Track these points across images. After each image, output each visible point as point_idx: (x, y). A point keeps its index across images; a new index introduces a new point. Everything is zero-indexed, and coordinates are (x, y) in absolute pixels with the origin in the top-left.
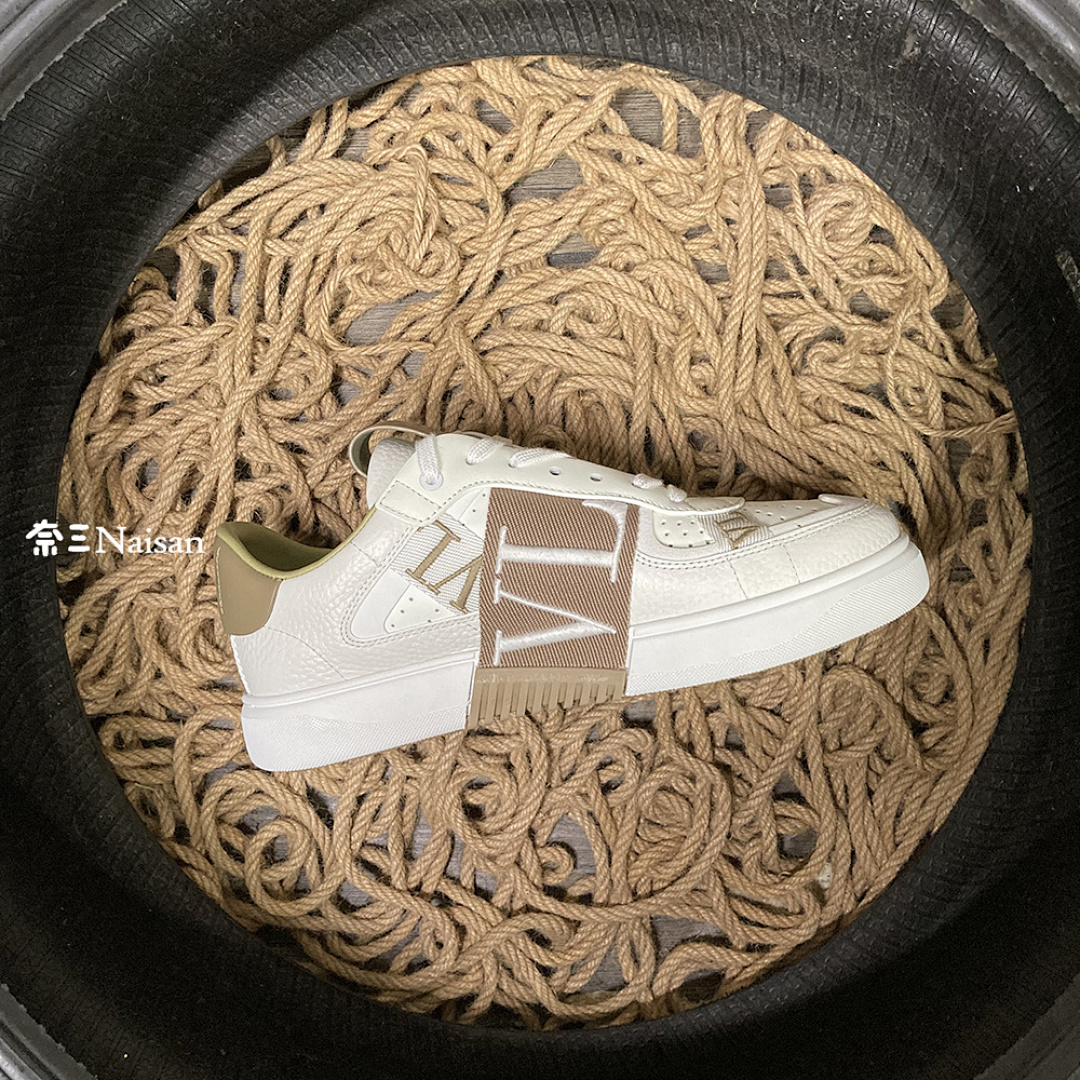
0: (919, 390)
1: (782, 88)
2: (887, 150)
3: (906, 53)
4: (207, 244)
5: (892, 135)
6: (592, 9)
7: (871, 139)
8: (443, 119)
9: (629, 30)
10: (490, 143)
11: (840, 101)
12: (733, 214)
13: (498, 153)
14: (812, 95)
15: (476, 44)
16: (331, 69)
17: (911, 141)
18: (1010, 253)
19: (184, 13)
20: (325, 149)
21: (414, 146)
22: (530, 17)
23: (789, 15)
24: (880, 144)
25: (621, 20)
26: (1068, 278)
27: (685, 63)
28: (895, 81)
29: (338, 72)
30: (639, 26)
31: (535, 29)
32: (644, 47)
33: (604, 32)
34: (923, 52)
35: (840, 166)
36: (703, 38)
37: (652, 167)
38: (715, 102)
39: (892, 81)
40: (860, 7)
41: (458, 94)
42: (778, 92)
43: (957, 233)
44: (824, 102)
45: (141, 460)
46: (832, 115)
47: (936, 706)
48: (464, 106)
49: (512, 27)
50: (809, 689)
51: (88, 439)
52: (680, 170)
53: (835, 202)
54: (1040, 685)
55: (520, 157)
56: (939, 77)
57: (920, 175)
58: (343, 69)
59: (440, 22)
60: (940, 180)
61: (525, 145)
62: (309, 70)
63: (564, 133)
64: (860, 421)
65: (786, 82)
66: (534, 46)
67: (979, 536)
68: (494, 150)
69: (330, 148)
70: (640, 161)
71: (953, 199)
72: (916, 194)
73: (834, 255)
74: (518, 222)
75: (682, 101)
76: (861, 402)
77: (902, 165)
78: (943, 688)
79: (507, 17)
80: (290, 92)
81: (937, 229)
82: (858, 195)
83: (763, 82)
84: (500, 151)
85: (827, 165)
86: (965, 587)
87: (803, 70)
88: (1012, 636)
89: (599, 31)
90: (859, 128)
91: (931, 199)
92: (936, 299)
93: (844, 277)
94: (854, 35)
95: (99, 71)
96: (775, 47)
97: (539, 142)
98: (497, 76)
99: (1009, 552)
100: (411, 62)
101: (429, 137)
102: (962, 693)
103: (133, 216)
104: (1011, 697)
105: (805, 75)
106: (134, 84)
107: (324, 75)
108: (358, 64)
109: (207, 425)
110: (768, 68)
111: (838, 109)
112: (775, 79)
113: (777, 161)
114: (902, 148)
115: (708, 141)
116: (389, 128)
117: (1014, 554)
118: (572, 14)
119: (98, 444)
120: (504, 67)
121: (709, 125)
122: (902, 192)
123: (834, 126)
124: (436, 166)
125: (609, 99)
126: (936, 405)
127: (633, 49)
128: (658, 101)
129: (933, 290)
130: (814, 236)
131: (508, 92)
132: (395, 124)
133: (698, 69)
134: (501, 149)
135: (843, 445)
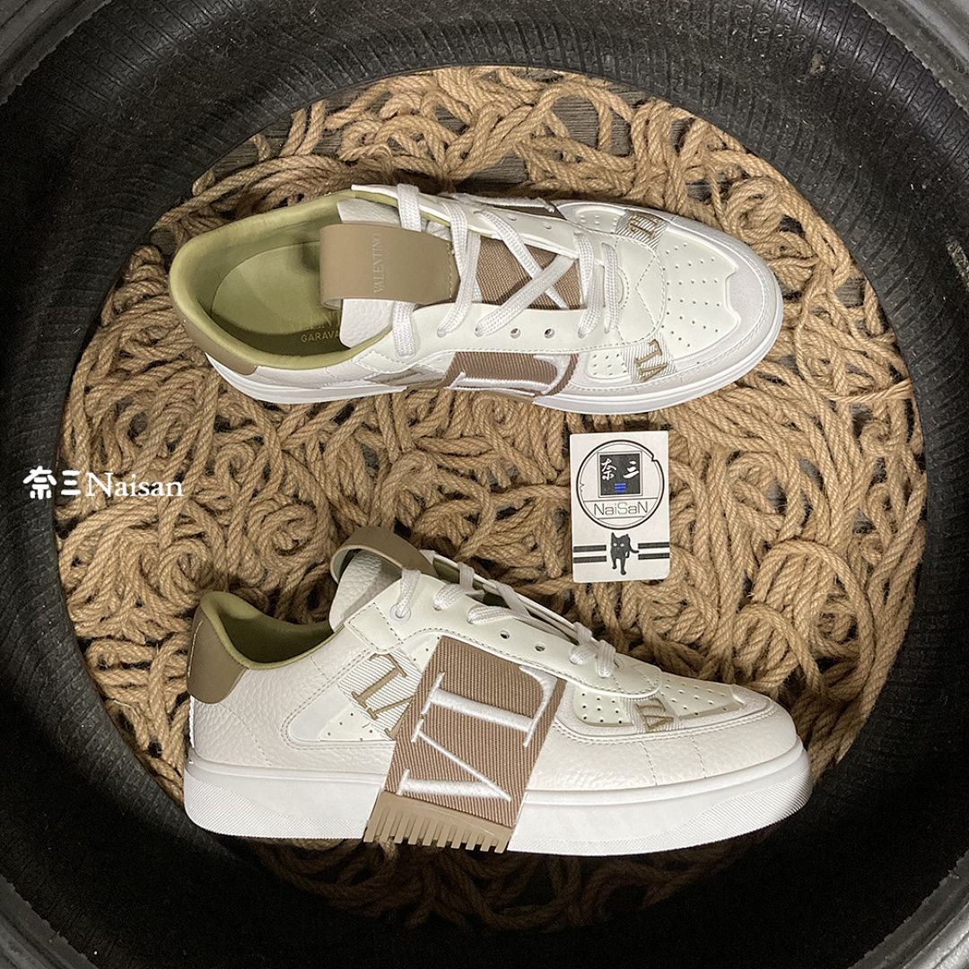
0: (826, 362)
1: (702, 94)
2: (794, 147)
3: (812, 71)
4: (198, 225)
5: (799, 135)
6: (537, 27)
7: (780, 138)
8: (408, 121)
9: (569, 44)
10: (448, 142)
11: (753, 106)
13: (454, 150)
14: (729, 100)
15: (437, 55)
16: (310, 74)
17: (816, 141)
18: (904, 239)
19: (188, 32)
20: (303, 147)
21: (381, 145)
22: (484, 32)
23: (710, 36)
24: (788, 143)
25: (563, 36)
26: (957, 265)
27: (618, 72)
28: (803, 93)
29: (317, 76)
30: (578, 40)
31: (488, 42)
32: (582, 58)
33: (547, 45)
34: (827, 69)
35: (754, 165)
36: (633, 51)
37: (589, 165)
38: (644, 109)
39: (800, 93)
40: (773, 31)
41: (422, 101)
42: (698, 97)
43: (856, 220)
44: (739, 106)
45: (134, 413)
46: (746, 117)
47: (841, 643)
48: (426, 110)
49: (468, 41)
50: (723, 625)
51: (87, 390)
52: (614, 167)
53: (749, 194)
54: (935, 624)
55: (474, 155)
56: (841, 91)
57: (823, 170)
58: (321, 75)
59: (406, 36)
60: (841, 175)
61: (478, 144)
62: (292, 76)
63: (512, 135)
64: (772, 387)
65: (706, 89)
66: (487, 57)
67: (880, 492)
68: (451, 148)
69: (308, 146)
70: (579, 160)
71: (853, 191)
72: (820, 186)
73: (748, 241)
75: (616, 109)
76: (774, 370)
77: (808, 160)
78: (847, 628)
79: (464, 33)
80: (274, 93)
81: (839, 216)
82: (768, 188)
83: (685, 89)
84: (456, 149)
85: (742, 164)
86: (867, 537)
87: (721, 80)
88: (910, 580)
89: (543, 44)
90: (769, 128)
91: (833, 191)
92: (839, 280)
94: (767, 53)
95: (113, 79)
96: (697, 61)
97: (491, 141)
98: (455, 85)
99: (906, 505)
100: (380, 70)
101: (396, 137)
102: (864, 632)
103: (136, 197)
104: (909, 633)
105: (722, 84)
106: (142, 90)
107: (304, 79)
108: (334, 71)
109: (193, 382)
110: (690, 77)
111: (751, 113)
112: (696, 86)
113: (697, 161)
114: (808, 146)
115: (638, 143)
116: (360, 129)
117: (911, 507)
118: (520, 31)
119: (96, 395)
120: (461, 75)
121: (639, 129)
122: (808, 184)
123: (748, 127)
125: (551, 104)
126: (840, 374)
127: (572, 60)
128: (594, 109)
129: (837, 272)
131: (464, 99)
132: (366, 126)
133: (629, 77)
134: (458, 147)
135: (757, 408)
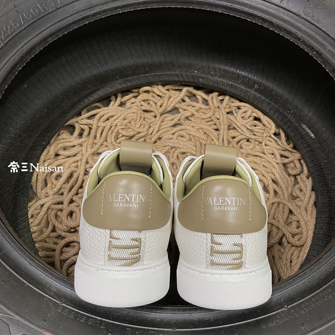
0: (273, 154)
8: (145, 97)
10: (157, 103)
12: (218, 117)
21: (138, 103)
26: (305, 129)
35: (244, 105)
37: (197, 108)
38: (211, 95)
52: (204, 108)
53: (243, 111)
55: (164, 105)
61: (165, 103)
63: (175, 100)
64: (258, 158)
67: (298, 187)
69: (116, 105)
74: (164, 119)
75: (203, 97)
76: (258, 154)
84: (159, 103)
85: (240, 105)
92: (273, 131)
93: (249, 127)
97: (169, 102)
98: (158, 89)
101: (142, 103)
113: (228, 107)
115: (210, 103)
117: (308, 187)
120: (160, 87)
121: (210, 99)
124: (143, 108)
126: (278, 156)
128: (197, 98)
129: (272, 129)
130: (239, 119)
132: (133, 100)
135: (254, 163)
